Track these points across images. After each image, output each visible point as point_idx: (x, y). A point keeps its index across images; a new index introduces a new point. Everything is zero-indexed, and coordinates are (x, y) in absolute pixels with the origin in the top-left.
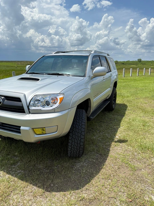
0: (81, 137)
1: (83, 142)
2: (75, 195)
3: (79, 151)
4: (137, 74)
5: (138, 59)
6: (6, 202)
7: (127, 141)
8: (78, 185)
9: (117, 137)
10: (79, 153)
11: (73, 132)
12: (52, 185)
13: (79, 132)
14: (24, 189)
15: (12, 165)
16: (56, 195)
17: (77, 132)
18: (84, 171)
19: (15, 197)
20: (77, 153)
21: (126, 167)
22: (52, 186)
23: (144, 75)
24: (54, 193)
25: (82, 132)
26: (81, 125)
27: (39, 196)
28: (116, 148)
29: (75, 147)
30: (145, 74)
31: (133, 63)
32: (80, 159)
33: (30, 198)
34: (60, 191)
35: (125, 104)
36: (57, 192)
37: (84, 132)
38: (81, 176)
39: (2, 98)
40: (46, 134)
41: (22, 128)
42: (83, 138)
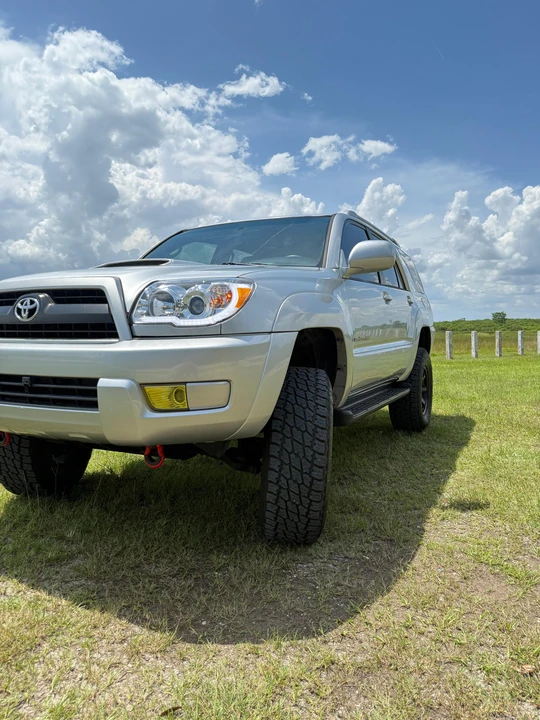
0: (315, 448)
1: (321, 467)
2: (298, 653)
3: (310, 505)
4: (497, 349)
5: (495, 312)
6: (21, 668)
7: (487, 505)
8: (306, 624)
9: (446, 495)
10: (307, 513)
11: (283, 428)
12: (204, 623)
13: (306, 431)
14: (95, 633)
15: (50, 563)
16: (219, 651)
17: (299, 429)
18: (330, 585)
19: (55, 654)
20: (298, 514)
21: (494, 574)
22: (204, 626)
23: (520, 353)
24: (211, 646)
25: (319, 430)
26: (312, 404)
27: (152, 653)
28: (446, 524)
29: (294, 488)
30: (522, 350)
31: (477, 325)
32: (311, 550)
33: (114, 660)
34: (234, 641)
35: (464, 417)
36: (224, 644)
37: (325, 431)
38: (316, 600)
39: (41, 296)
40: (188, 410)
41: (103, 382)
42: (322, 450)
